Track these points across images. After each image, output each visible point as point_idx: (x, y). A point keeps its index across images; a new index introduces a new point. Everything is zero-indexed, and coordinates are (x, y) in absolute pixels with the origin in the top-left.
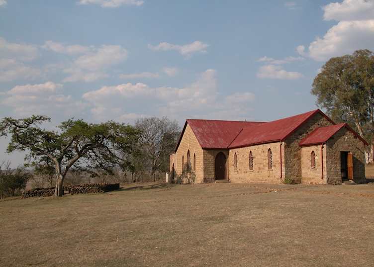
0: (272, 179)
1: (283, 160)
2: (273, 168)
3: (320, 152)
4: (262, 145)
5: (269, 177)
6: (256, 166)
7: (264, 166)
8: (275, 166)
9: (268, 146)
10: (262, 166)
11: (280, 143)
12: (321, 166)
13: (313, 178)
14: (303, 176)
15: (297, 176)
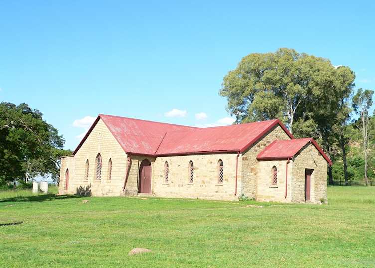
0: (222, 194)
1: (240, 174)
2: (224, 182)
3: (284, 168)
4: (209, 156)
5: (217, 192)
6: (199, 178)
7: (211, 179)
8: (227, 180)
9: (219, 156)
10: (207, 179)
11: (237, 155)
12: (285, 182)
13: (273, 197)
14: (259, 193)
15: (253, 193)
